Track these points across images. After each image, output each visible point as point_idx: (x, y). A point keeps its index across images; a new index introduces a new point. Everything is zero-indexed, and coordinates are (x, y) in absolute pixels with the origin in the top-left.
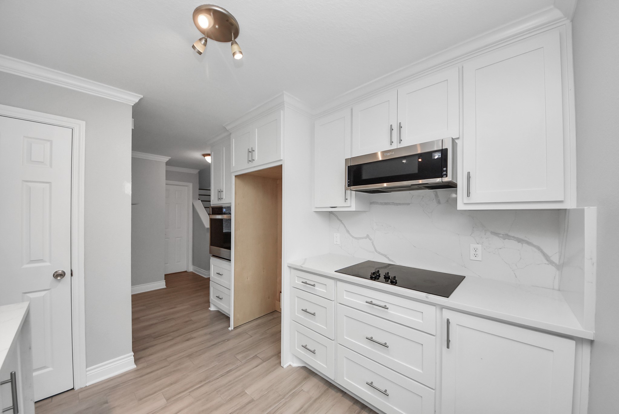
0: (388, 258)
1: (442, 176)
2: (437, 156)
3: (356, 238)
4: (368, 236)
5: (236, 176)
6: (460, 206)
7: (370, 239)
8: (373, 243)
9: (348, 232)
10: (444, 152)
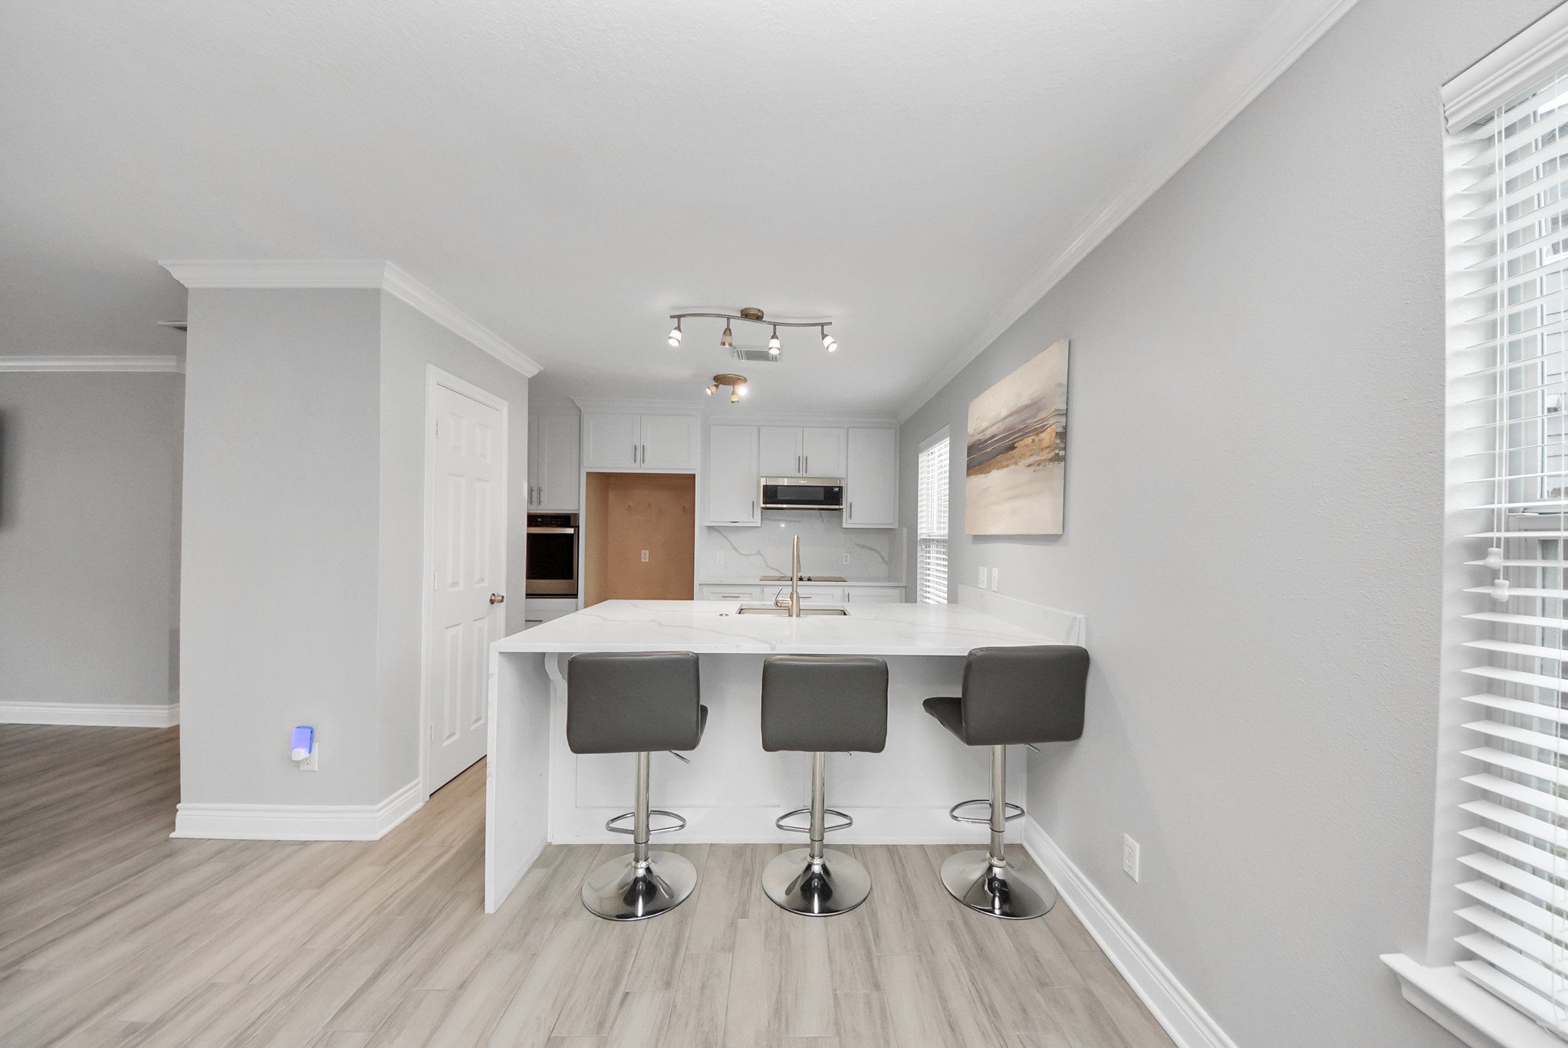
0: (780, 572)
1: (839, 505)
2: (837, 489)
3: (746, 555)
4: (759, 552)
5: (587, 473)
6: (845, 525)
7: (762, 555)
8: (764, 559)
9: (735, 549)
10: (841, 488)
